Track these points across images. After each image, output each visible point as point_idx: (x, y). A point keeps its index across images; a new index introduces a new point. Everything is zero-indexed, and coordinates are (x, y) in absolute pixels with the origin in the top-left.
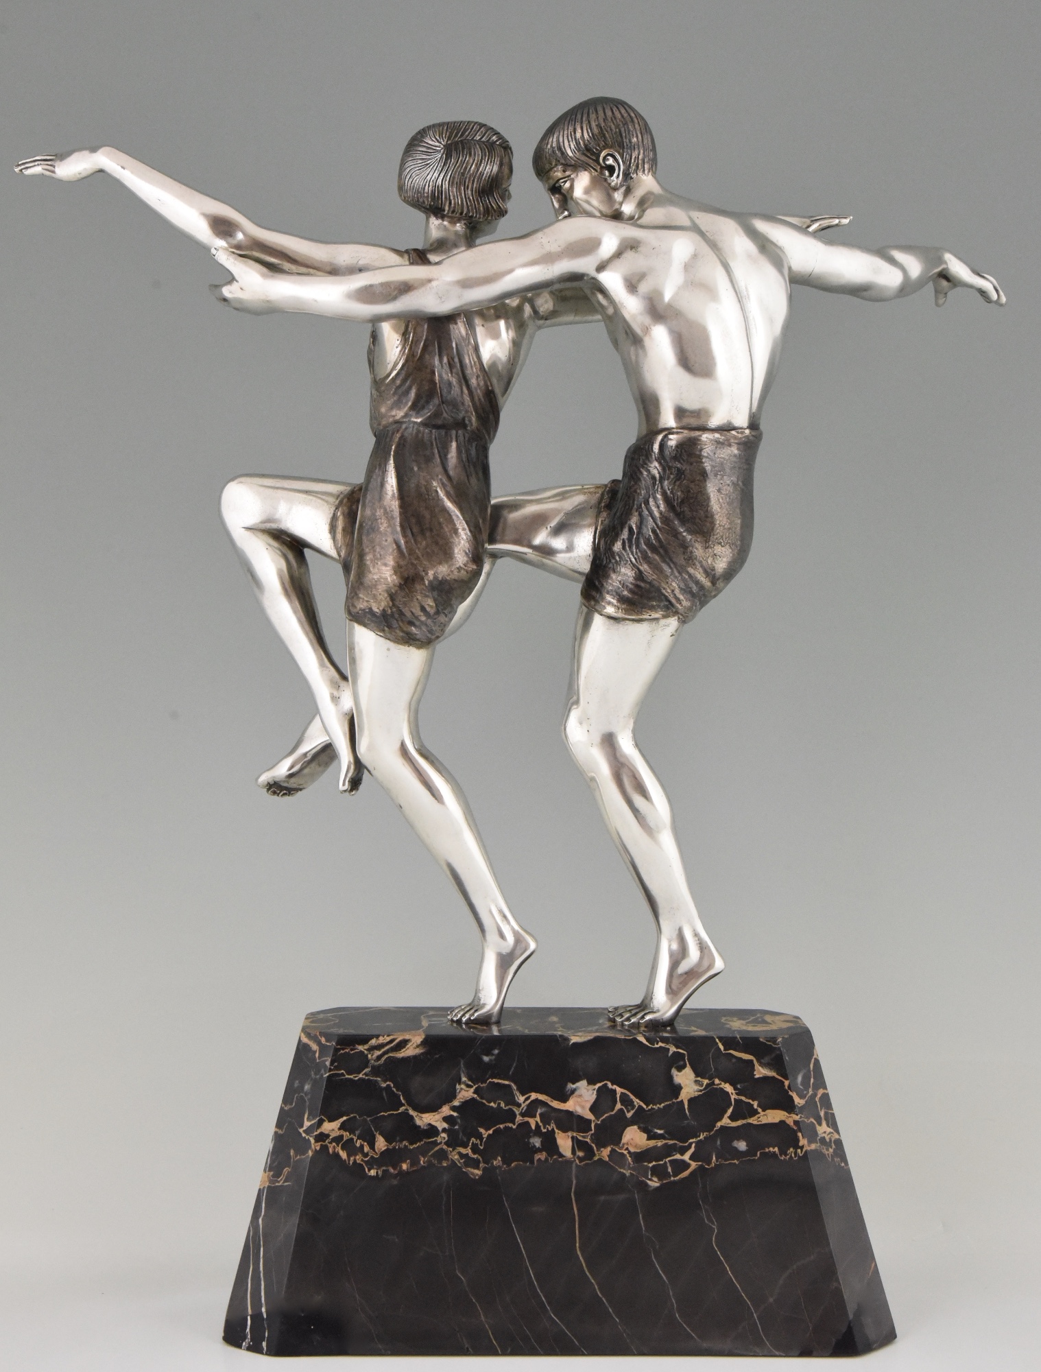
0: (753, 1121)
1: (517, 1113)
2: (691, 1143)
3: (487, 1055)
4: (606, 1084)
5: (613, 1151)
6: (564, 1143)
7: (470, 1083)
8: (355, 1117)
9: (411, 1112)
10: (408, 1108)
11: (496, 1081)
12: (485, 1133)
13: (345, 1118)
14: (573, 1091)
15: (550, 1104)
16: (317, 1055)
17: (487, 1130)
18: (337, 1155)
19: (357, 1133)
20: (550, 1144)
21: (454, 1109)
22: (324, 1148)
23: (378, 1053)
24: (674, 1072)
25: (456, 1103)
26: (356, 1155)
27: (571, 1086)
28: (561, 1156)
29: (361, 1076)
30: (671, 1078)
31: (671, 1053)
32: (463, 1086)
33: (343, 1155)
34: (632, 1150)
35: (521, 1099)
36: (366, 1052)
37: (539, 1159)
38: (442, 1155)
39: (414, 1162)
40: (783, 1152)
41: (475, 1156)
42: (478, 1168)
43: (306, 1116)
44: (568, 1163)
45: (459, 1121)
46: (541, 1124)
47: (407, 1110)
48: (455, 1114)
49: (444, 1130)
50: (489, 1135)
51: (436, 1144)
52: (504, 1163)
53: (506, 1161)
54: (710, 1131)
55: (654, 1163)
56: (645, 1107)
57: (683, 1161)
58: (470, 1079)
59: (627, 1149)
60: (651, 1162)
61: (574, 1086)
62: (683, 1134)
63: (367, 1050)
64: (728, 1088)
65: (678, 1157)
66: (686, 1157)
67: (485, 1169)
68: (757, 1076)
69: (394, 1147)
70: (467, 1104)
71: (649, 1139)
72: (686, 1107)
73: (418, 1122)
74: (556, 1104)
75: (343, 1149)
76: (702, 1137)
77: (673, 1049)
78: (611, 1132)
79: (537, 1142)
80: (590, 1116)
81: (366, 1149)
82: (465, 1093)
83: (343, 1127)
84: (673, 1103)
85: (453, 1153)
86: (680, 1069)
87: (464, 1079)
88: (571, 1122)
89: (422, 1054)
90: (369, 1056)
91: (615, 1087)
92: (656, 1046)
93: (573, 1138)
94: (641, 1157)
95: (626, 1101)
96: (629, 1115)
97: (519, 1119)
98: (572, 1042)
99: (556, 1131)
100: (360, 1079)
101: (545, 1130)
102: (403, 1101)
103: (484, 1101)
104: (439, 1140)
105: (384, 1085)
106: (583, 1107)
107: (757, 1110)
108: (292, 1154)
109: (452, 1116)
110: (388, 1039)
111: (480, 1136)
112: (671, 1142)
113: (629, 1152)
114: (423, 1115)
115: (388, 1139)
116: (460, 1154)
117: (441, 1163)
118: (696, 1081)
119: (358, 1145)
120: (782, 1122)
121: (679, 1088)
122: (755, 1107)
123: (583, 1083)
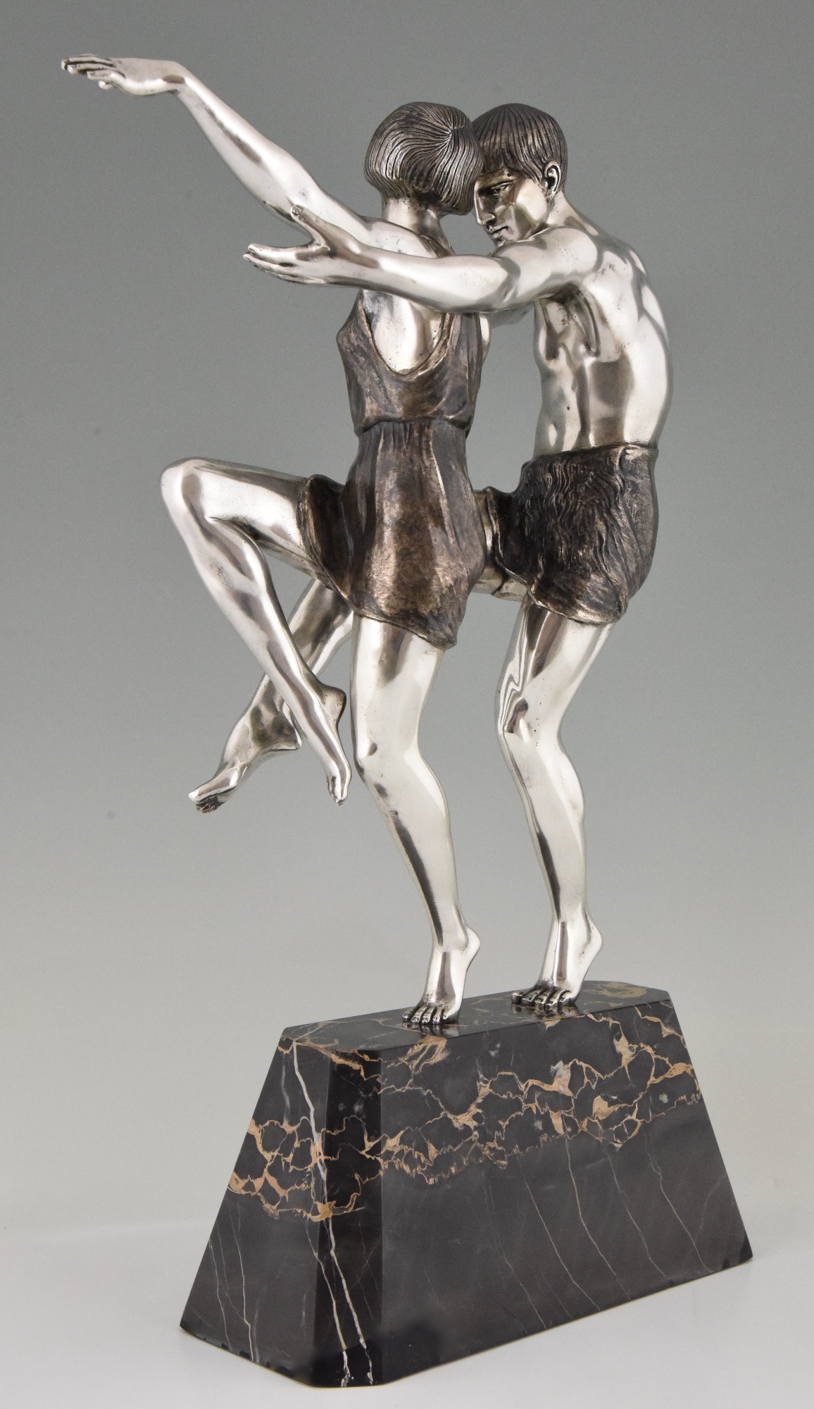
0: (668, 1075)
1: (522, 1101)
2: (635, 1103)
3: (493, 1050)
4: (575, 1061)
5: (589, 1121)
6: (557, 1122)
7: (486, 1079)
8: (409, 1129)
9: (450, 1116)
10: (447, 1112)
11: (503, 1073)
12: (504, 1124)
13: (402, 1132)
14: (555, 1072)
15: (542, 1087)
16: (362, 1073)
17: (504, 1121)
18: (402, 1170)
19: (413, 1144)
20: (549, 1127)
21: (479, 1106)
22: (391, 1165)
23: (416, 1062)
24: (615, 1041)
25: (479, 1100)
26: (416, 1167)
27: (553, 1068)
28: (557, 1134)
29: (407, 1088)
30: (613, 1047)
31: (611, 1025)
32: (481, 1083)
33: (407, 1169)
34: (601, 1118)
35: (522, 1087)
36: (407, 1063)
37: (544, 1142)
38: (478, 1152)
39: (459, 1165)
40: (689, 1098)
41: (500, 1148)
42: (503, 1159)
43: (366, 1137)
44: (562, 1138)
45: (484, 1117)
46: (539, 1108)
47: (446, 1114)
48: (480, 1111)
49: (476, 1128)
50: (507, 1126)
51: (471, 1142)
52: (521, 1150)
53: (522, 1148)
54: (644, 1091)
55: (616, 1127)
56: (602, 1077)
57: (632, 1120)
58: (485, 1076)
59: (597, 1118)
60: (613, 1127)
61: (555, 1068)
62: (627, 1097)
63: (408, 1061)
64: (649, 1049)
65: (629, 1117)
66: (634, 1117)
67: (509, 1158)
68: (664, 1036)
69: (443, 1153)
70: (488, 1098)
71: (609, 1106)
72: (627, 1072)
73: (456, 1125)
74: (546, 1087)
75: (406, 1163)
76: (640, 1096)
77: (611, 1022)
78: (584, 1107)
79: (539, 1125)
80: (569, 1093)
81: (423, 1159)
82: (484, 1090)
83: (402, 1141)
84: (619, 1070)
85: (485, 1149)
86: (618, 1038)
87: (481, 1076)
88: (557, 1101)
89: (448, 1057)
90: (410, 1066)
91: (581, 1063)
92: (601, 1020)
93: (562, 1116)
94: (607, 1123)
95: (591, 1075)
96: (594, 1087)
97: (524, 1106)
98: (547, 1027)
99: (551, 1112)
100: (408, 1091)
101: (543, 1113)
102: (442, 1106)
103: (498, 1094)
104: (473, 1138)
105: (425, 1094)
106: (564, 1086)
107: (668, 1065)
108: (357, 1178)
109: (478, 1113)
110: (421, 1047)
111: (499, 1128)
112: (623, 1105)
113: (599, 1121)
114: (459, 1117)
115: (438, 1147)
116: (489, 1148)
117: (477, 1160)
118: (630, 1048)
119: (416, 1157)
120: (685, 1073)
121: (620, 1056)
122: (667, 1062)
123: (560, 1064)
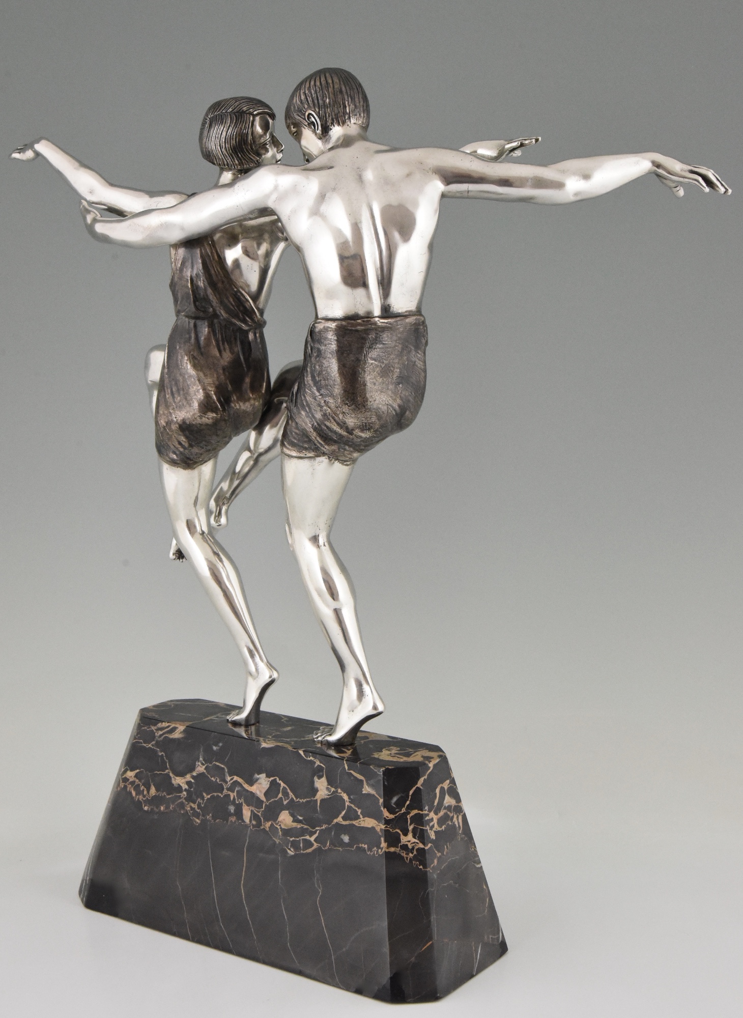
0: (355, 823)
1: (225, 787)
2: (317, 830)
3: (216, 746)
4: (276, 779)
5: (272, 825)
6: (247, 813)
7: (204, 762)
8: (143, 771)
9: (171, 775)
10: (170, 772)
11: (217, 764)
12: (207, 797)
13: (138, 771)
14: (257, 779)
15: (244, 785)
17: (207, 795)
18: (131, 793)
19: (143, 781)
20: (239, 813)
21: (193, 777)
22: (125, 787)
23: (161, 733)
24: (316, 779)
25: (194, 774)
26: (140, 795)
27: (257, 776)
28: (243, 821)
29: (150, 745)
30: (313, 782)
31: (316, 765)
32: (200, 763)
33: (134, 793)
34: (283, 827)
35: (229, 778)
36: (155, 731)
37: (231, 821)
38: (182, 806)
39: (167, 807)
40: (370, 849)
41: (198, 811)
42: (198, 819)
44: (247, 826)
45: (194, 786)
46: (236, 798)
47: (169, 772)
48: (193, 781)
49: (186, 790)
50: (208, 799)
51: (180, 797)
52: (212, 819)
53: (214, 818)
54: (329, 824)
55: (293, 839)
56: (295, 799)
57: (310, 841)
58: (204, 760)
59: (280, 825)
60: (291, 837)
61: (258, 776)
62: (312, 823)
63: (156, 730)
64: (345, 797)
65: (307, 837)
66: (312, 839)
67: (202, 820)
68: (364, 792)
69: (159, 795)
70: (201, 775)
71: (292, 822)
72: (319, 804)
73: (173, 782)
74: (246, 786)
75: (134, 790)
76: (324, 827)
77: (318, 763)
78: (272, 812)
79: (232, 809)
80: (263, 798)
81: (145, 792)
82: (200, 769)
83: (136, 776)
84: (312, 800)
85: (188, 806)
86: (320, 777)
87: (201, 759)
88: (252, 800)
89: (182, 738)
90: (156, 734)
91: (280, 782)
92: (309, 759)
93: (252, 811)
94: (287, 832)
95: (286, 794)
96: (285, 803)
97: (225, 791)
98: (262, 746)
99: (244, 804)
100: (150, 747)
101: (237, 802)
102: (168, 767)
103: (209, 776)
104: (182, 795)
105: (160, 754)
106: (260, 791)
107: (359, 816)
109: (191, 781)
110: (167, 724)
111: (203, 798)
112: (306, 827)
113: (281, 828)
114: (177, 778)
115: (157, 790)
116: (191, 807)
117: (180, 810)
118: (327, 788)
119: (142, 789)
120: (373, 828)
121: (315, 791)
122: (359, 813)
123: (263, 776)
